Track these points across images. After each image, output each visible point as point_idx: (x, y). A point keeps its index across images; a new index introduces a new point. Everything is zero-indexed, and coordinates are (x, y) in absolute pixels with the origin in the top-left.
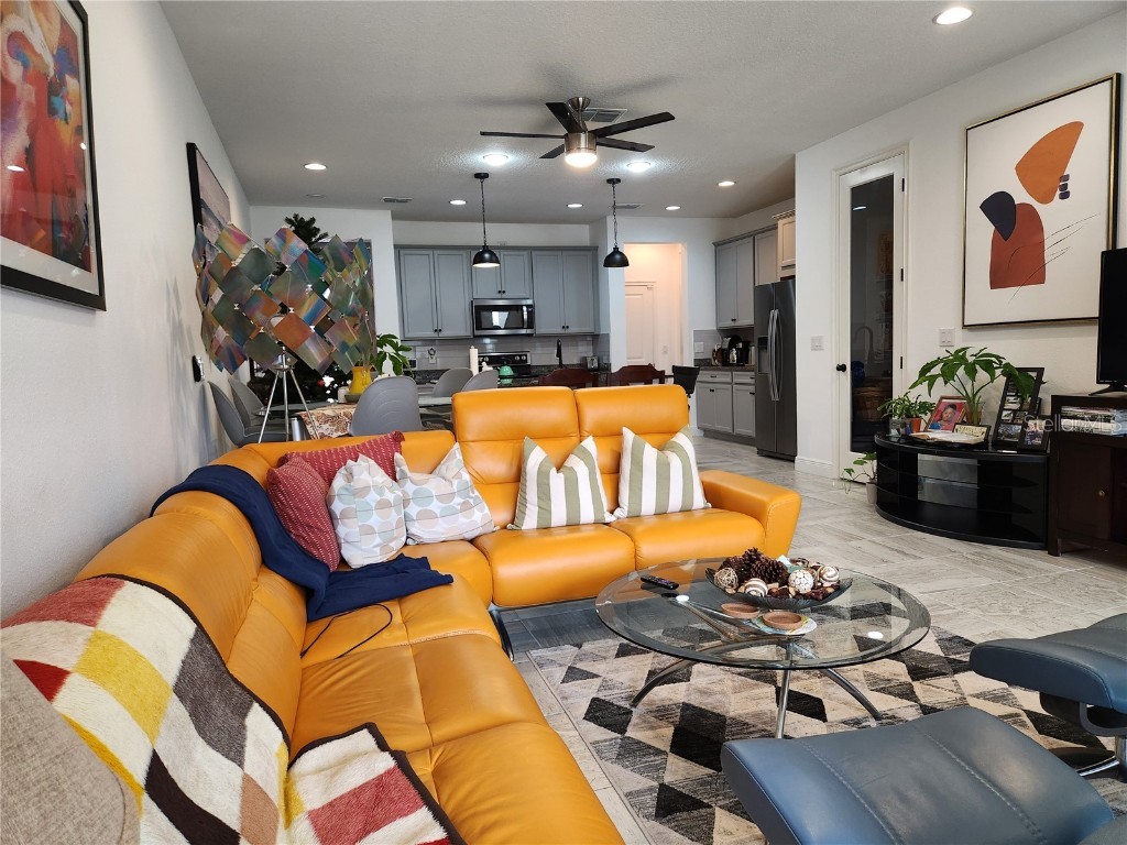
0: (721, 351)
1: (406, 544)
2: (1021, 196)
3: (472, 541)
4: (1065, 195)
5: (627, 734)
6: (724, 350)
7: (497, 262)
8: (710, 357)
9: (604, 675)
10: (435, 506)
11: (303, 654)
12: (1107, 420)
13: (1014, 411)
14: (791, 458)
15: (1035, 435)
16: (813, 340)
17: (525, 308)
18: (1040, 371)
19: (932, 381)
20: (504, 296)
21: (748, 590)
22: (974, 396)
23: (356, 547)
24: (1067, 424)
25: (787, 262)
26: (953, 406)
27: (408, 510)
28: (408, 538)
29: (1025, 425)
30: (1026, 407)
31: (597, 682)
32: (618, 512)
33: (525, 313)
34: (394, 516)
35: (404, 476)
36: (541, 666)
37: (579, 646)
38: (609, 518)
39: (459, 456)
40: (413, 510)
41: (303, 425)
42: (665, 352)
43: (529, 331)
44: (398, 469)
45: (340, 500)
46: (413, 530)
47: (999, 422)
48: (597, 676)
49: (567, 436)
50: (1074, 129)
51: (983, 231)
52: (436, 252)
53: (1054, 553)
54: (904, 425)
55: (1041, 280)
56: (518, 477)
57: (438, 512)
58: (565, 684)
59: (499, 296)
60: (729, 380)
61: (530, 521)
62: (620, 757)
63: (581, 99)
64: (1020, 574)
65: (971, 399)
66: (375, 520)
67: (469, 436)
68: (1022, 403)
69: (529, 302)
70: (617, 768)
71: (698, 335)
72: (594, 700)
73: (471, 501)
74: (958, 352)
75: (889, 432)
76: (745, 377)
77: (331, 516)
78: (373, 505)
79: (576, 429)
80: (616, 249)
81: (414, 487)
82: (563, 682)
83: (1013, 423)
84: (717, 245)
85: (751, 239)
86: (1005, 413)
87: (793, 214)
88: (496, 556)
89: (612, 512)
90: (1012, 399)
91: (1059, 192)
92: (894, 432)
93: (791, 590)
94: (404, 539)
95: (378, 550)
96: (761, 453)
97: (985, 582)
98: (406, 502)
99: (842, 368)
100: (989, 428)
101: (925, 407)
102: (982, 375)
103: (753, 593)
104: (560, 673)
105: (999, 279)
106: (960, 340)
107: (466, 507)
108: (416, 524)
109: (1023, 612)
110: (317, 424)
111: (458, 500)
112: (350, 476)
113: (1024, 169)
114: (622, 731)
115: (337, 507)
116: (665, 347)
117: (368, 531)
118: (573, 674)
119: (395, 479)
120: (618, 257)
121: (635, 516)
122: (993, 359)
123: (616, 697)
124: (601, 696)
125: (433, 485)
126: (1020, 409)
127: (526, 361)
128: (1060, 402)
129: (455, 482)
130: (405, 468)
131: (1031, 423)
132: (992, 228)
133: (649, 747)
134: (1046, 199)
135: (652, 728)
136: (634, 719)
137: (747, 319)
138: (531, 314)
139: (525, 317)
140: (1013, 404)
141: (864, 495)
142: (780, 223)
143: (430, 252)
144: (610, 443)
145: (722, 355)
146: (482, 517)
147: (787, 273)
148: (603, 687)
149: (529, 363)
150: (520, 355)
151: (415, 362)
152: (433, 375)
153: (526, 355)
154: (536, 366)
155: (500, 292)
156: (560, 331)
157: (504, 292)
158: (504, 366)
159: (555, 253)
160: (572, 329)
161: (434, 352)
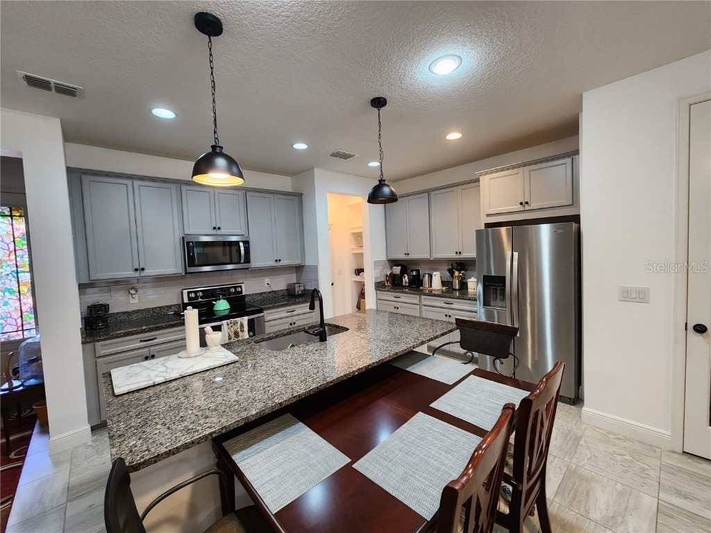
0: (392, 275)
8: (384, 279)
17: (241, 244)
20: (219, 232)
33: (242, 249)
43: (246, 266)
52: (137, 183)
59: (214, 232)
60: (416, 302)
69: (245, 239)
76: (438, 302)
85: (425, 195)
127: (241, 292)
138: (247, 250)
139: (242, 252)
143: (129, 182)
149: (244, 293)
150: (235, 288)
151: (106, 307)
152: (134, 317)
153: (241, 287)
154: (250, 295)
155: (214, 228)
156: (272, 263)
157: (219, 228)
158: (219, 300)
159: (267, 195)
160: (284, 262)
161: (137, 291)
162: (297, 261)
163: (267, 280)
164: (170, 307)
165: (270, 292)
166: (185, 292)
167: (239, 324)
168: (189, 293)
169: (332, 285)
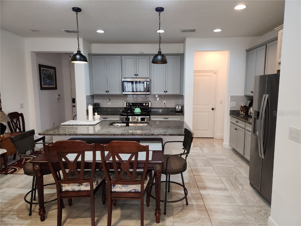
0: (245, 107)
6: (246, 107)
8: (239, 109)
17: (145, 82)
20: (137, 77)
33: (145, 85)
42: (221, 103)
43: (147, 93)
59: (135, 77)
60: (243, 126)
69: (148, 79)
71: (233, 98)
84: (248, 51)
85: (265, 46)
127: (148, 106)
138: (149, 85)
145: (246, 109)
149: (150, 106)
150: (145, 103)
151: (98, 104)
152: (109, 110)
153: (149, 103)
155: (135, 75)
156: (164, 93)
157: (137, 75)
158: (137, 108)
160: (169, 93)
161: (110, 100)
162: (178, 93)
163: (164, 102)
164: (121, 108)
165: (165, 108)
166: (125, 102)
167: (136, 119)
168: (126, 103)
169: (213, 109)
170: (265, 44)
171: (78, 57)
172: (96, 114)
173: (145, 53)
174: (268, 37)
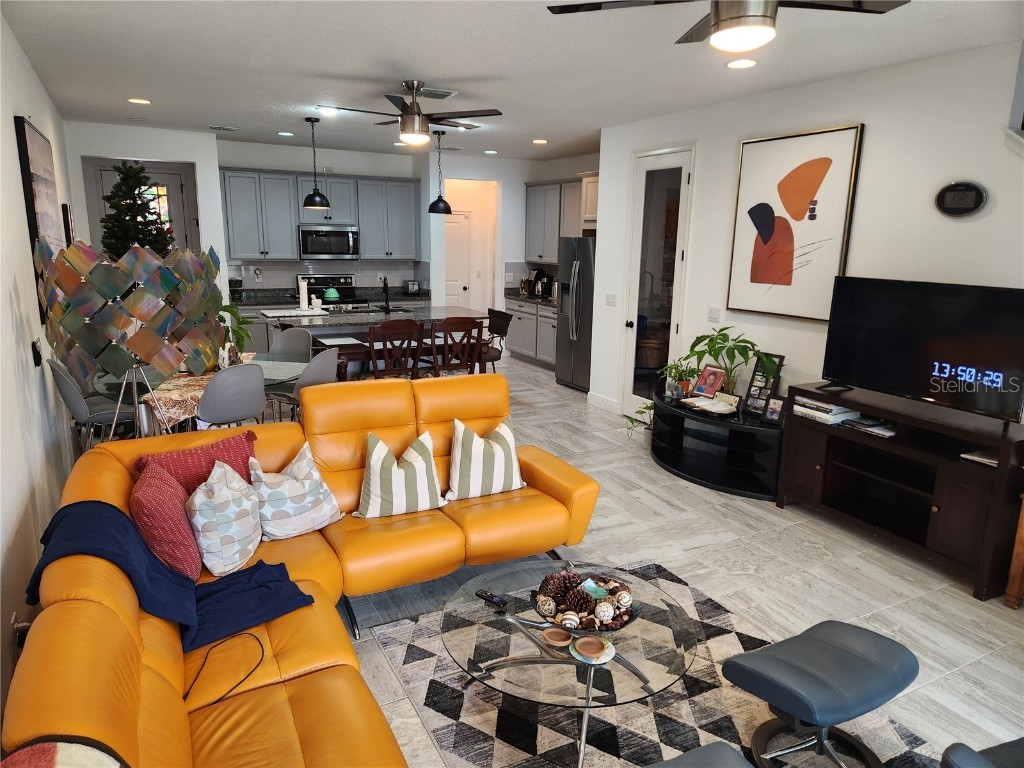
0: (528, 282)
1: (261, 541)
2: (780, 210)
3: (321, 531)
4: (812, 217)
5: (461, 720)
6: (530, 281)
7: (328, 206)
8: (518, 286)
9: (438, 654)
10: (289, 507)
11: (185, 698)
12: (827, 412)
13: (761, 388)
14: (584, 389)
15: (774, 412)
16: (608, 297)
17: (350, 235)
18: (782, 358)
19: (701, 355)
20: (330, 222)
21: (564, 623)
22: (732, 370)
23: (217, 556)
24: (797, 409)
25: (588, 216)
26: (714, 373)
27: (262, 511)
28: (263, 535)
29: (767, 404)
30: (769, 386)
31: (434, 660)
32: (449, 496)
33: (351, 239)
34: (251, 521)
35: (259, 480)
36: (385, 644)
37: (415, 620)
38: (442, 503)
39: (309, 455)
40: (268, 511)
41: (150, 409)
42: (479, 276)
43: (354, 257)
44: (252, 472)
45: (202, 515)
46: (268, 529)
47: (749, 395)
48: (431, 655)
49: (405, 425)
50: (826, 163)
51: (749, 232)
52: (263, 176)
53: (780, 505)
54: (676, 389)
55: (788, 282)
56: (363, 464)
57: (291, 512)
58: (406, 666)
59: (325, 221)
60: (534, 312)
61: (373, 510)
62: (456, 745)
63: (415, 83)
64: (755, 529)
65: (729, 371)
66: (234, 530)
67: (316, 430)
68: (767, 382)
69: (354, 229)
70: (454, 757)
71: (509, 267)
72: (432, 682)
73: (321, 496)
74: (722, 330)
75: (664, 393)
76: (549, 312)
77: (192, 528)
78: (233, 516)
79: (413, 418)
80: (440, 198)
81: (270, 491)
82: (405, 663)
83: (758, 398)
84: (529, 186)
85: (558, 186)
86: (753, 389)
87: (597, 175)
88: (346, 553)
89: (443, 495)
90: (759, 378)
91: (808, 214)
92: (668, 393)
93: (597, 621)
94: (259, 538)
95: (237, 556)
96: (559, 381)
97: (730, 537)
98: (261, 503)
99: (630, 325)
100: (741, 398)
101: (692, 372)
102: (739, 358)
103: (568, 626)
104: (401, 652)
105: (757, 276)
106: (725, 320)
107: (317, 503)
108: (271, 523)
109: (756, 570)
110: (164, 408)
111: (310, 499)
112: (210, 493)
113: (785, 187)
114: (456, 717)
115: (199, 521)
116: (479, 272)
117: (228, 541)
118: (414, 654)
119: (250, 482)
120: (441, 205)
121: (464, 500)
122: (749, 345)
123: (449, 677)
124: (437, 678)
125: (287, 487)
126: (765, 387)
127: (351, 283)
128: (794, 391)
129: (307, 483)
130: (260, 472)
131: (772, 401)
132: (756, 232)
133: (480, 733)
134: (798, 217)
135: (480, 712)
136: (466, 704)
137: (552, 258)
138: (356, 241)
139: (351, 243)
140: (759, 382)
141: (641, 434)
142: (585, 180)
143: (256, 175)
144: (442, 430)
145: (529, 285)
146: (329, 509)
147: (589, 226)
148: (439, 668)
149: (353, 285)
150: (345, 278)
151: (241, 283)
152: (259, 294)
153: (351, 278)
154: (360, 288)
155: (326, 218)
156: (384, 257)
157: (330, 218)
158: (331, 289)
159: (380, 183)
160: (395, 256)
161: (260, 272)
162: (411, 256)
163: (380, 274)
164: (286, 290)
166: (299, 277)
168: (302, 278)
169: (465, 289)
170: (561, 183)
171: (318, 199)
172: (313, 296)
173: (336, 171)
174: (563, 170)
